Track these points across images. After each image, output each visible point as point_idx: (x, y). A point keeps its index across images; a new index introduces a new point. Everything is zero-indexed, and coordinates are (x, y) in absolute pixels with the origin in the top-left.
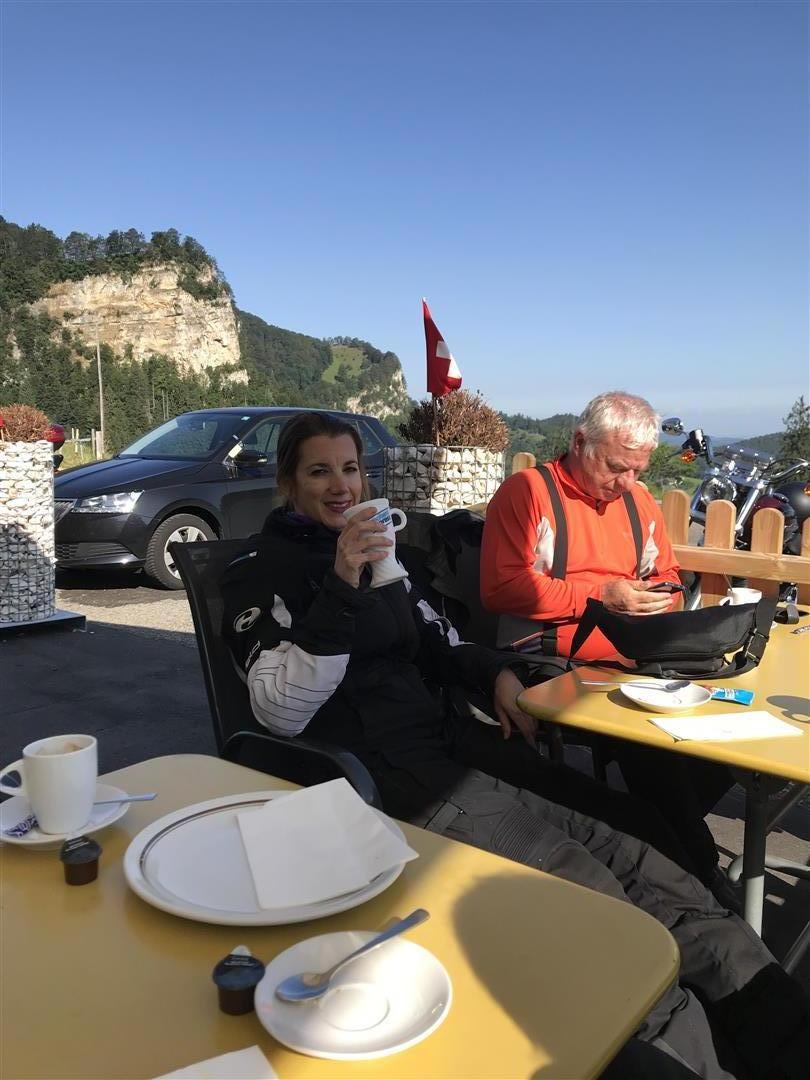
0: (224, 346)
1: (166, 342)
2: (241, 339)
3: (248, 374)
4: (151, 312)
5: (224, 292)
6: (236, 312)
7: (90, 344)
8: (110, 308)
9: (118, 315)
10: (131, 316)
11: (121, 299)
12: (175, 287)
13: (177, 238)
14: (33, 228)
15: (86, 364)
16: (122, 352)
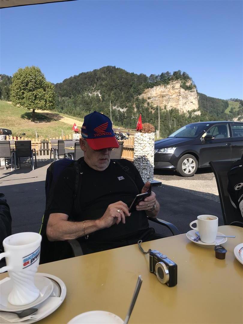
0: (193, 104)
1: (176, 104)
2: (199, 101)
3: (201, 112)
4: (172, 95)
5: (194, 87)
6: (198, 93)
7: (154, 106)
8: (160, 95)
9: (163, 97)
10: (166, 97)
11: (164, 92)
12: (179, 87)
13: (180, 73)
14: (141, 74)
15: (153, 112)
16: (163, 108)
